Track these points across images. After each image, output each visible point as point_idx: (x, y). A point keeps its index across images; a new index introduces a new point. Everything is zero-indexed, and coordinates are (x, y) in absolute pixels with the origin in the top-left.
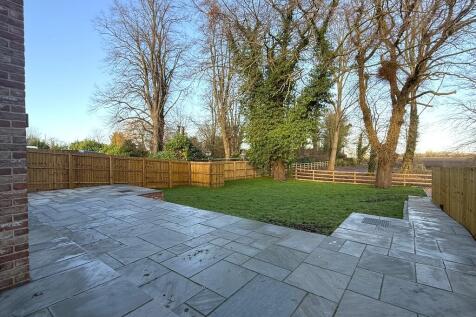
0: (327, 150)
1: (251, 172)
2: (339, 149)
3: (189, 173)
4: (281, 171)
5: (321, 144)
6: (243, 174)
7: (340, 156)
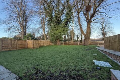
0: (71, 38)
1: (51, 44)
2: (73, 38)
3: (27, 44)
4: (59, 43)
5: (69, 37)
6: (48, 44)
7: (74, 40)
